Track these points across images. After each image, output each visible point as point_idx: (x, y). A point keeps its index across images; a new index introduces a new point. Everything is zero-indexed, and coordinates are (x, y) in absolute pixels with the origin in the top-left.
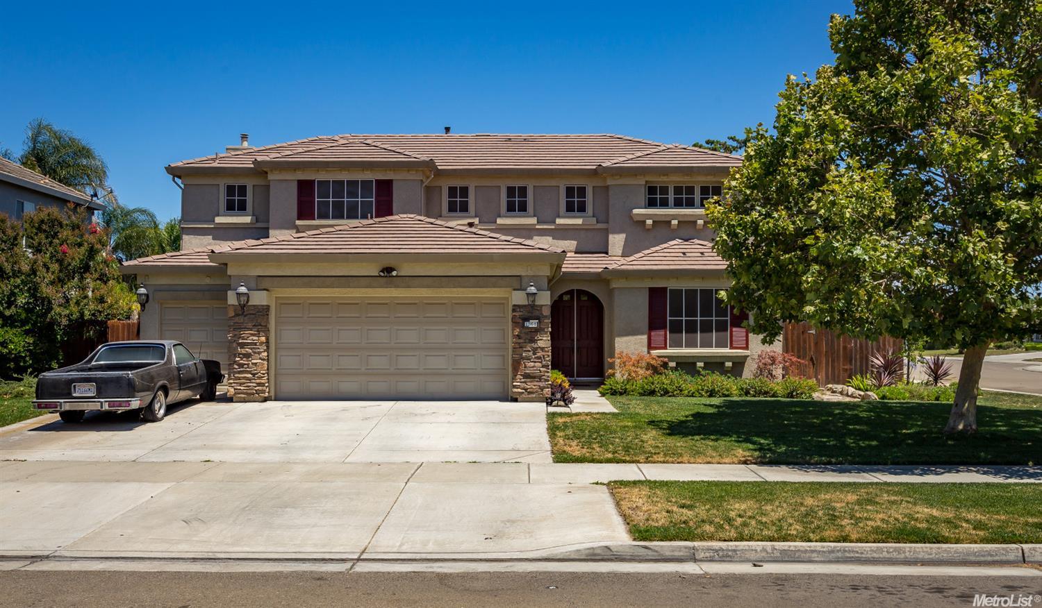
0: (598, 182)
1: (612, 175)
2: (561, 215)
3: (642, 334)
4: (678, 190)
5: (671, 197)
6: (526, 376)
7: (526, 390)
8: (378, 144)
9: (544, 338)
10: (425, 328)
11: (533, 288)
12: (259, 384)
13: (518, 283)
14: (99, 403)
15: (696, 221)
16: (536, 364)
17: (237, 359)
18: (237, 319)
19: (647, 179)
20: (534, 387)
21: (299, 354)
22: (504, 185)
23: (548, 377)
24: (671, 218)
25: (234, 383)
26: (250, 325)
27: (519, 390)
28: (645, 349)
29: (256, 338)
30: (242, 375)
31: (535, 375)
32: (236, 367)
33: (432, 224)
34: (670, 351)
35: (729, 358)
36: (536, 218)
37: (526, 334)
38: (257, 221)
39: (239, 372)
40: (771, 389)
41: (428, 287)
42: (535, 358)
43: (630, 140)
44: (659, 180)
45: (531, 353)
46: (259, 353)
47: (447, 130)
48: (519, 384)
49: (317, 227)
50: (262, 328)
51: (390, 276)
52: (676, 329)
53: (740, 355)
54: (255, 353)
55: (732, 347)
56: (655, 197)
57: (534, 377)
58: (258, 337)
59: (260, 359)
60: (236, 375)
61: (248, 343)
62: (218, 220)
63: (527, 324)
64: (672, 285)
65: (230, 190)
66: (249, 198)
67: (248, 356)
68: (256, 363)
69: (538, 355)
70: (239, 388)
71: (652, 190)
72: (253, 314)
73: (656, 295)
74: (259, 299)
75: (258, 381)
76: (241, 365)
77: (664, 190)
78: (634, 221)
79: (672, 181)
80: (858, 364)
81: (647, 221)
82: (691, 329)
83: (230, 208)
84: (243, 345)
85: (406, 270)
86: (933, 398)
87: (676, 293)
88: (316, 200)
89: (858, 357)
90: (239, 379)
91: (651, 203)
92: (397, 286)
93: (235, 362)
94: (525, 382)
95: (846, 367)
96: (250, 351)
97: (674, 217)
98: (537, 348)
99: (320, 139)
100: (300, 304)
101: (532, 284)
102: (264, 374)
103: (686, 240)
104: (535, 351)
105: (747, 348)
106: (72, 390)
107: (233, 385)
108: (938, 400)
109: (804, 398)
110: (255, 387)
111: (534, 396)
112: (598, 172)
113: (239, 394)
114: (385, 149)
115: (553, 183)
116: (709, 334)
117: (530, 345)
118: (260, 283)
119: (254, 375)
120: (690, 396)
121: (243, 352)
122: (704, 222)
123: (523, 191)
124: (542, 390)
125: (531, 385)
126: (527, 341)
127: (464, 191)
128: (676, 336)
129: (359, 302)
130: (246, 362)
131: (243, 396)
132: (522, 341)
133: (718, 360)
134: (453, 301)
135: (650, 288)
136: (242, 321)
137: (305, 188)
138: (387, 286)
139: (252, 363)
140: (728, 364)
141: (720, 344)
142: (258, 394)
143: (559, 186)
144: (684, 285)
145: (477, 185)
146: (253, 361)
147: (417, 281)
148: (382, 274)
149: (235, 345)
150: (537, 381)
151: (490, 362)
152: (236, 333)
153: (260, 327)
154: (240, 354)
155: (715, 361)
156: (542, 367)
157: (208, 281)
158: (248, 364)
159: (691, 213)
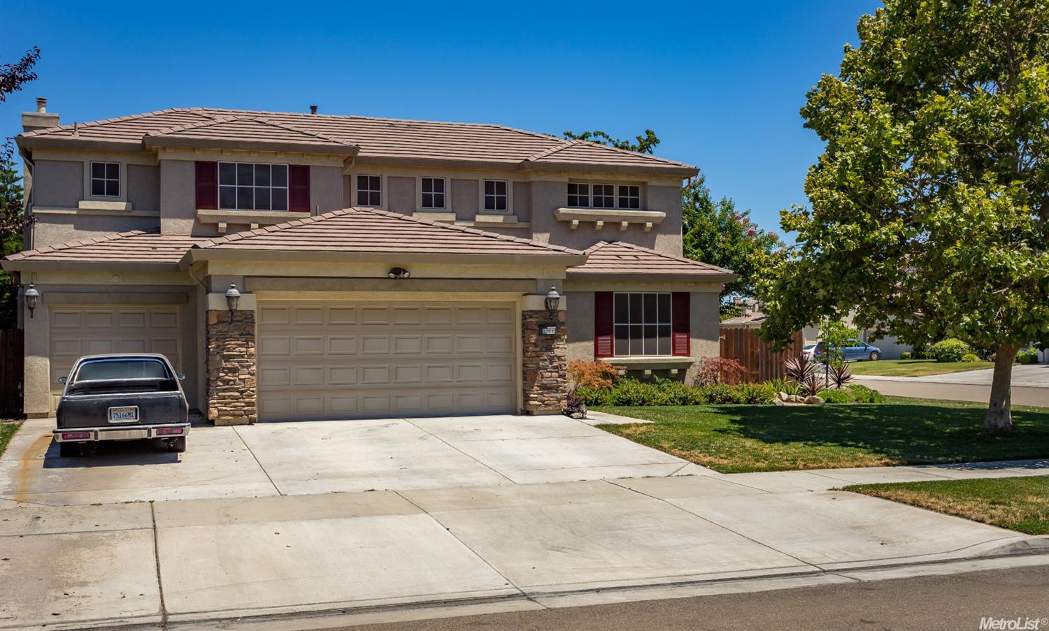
0: (519, 178)
1: (536, 171)
2: (480, 212)
3: (589, 340)
4: (597, 189)
5: (591, 196)
6: (544, 387)
7: (543, 402)
8: (277, 123)
9: (561, 346)
10: (427, 335)
11: (555, 292)
12: (248, 404)
13: (530, 286)
14: (146, 431)
15: (621, 223)
16: (553, 374)
17: (221, 374)
18: (220, 327)
19: (572, 177)
20: (551, 399)
21: (284, 367)
22: (419, 177)
23: (565, 388)
24: (596, 218)
25: (218, 403)
26: (236, 334)
27: (537, 403)
28: (592, 357)
29: (244, 349)
30: (228, 394)
31: (552, 386)
32: (220, 383)
33: (400, 219)
34: (617, 359)
35: (675, 365)
36: (455, 215)
37: (543, 341)
38: (133, 208)
39: (224, 390)
40: (735, 396)
41: (434, 290)
42: (552, 367)
43: (522, 133)
44: (579, 178)
45: (547, 362)
46: (248, 367)
47: (314, 109)
48: (536, 396)
49: (285, 220)
50: (248, 337)
51: (400, 278)
52: (622, 334)
53: (685, 361)
54: (243, 367)
55: (675, 354)
56: (576, 196)
57: (550, 388)
58: (246, 348)
59: (249, 374)
60: (220, 394)
61: (234, 355)
62: (84, 205)
63: (545, 331)
64: (617, 289)
65: (97, 169)
66: (123, 180)
67: (234, 370)
68: (245, 379)
69: (555, 364)
70: (224, 408)
71: (572, 188)
72: (240, 321)
73: (603, 299)
74: (247, 303)
75: (247, 400)
76: (227, 382)
77: (584, 189)
78: (557, 221)
79: (591, 180)
80: (764, 369)
81: (574, 221)
82: (636, 334)
83: (98, 190)
84: (227, 358)
85: (416, 271)
86: (868, 400)
87: (621, 297)
88: (219, 185)
89: (764, 362)
90: (224, 398)
91: (572, 203)
92: (406, 290)
93: (219, 378)
94: (542, 394)
95: (753, 373)
96: (237, 364)
97: (600, 217)
98: (554, 357)
99: (177, 112)
100: (285, 309)
101: (554, 288)
102: (253, 391)
103: (610, 242)
104: (551, 360)
105: (688, 354)
106: (109, 416)
107: (216, 405)
108: (873, 402)
109: (767, 404)
110: (244, 407)
111: (551, 408)
112: (523, 167)
113: (224, 415)
114: (289, 130)
115: (472, 176)
116: (654, 339)
117: (546, 353)
118: (247, 284)
119: (242, 393)
120: (664, 405)
121: (229, 366)
122: (629, 224)
123: (440, 184)
124: (559, 402)
125: (548, 397)
126: (544, 349)
127: (376, 182)
128: (622, 341)
129: (354, 307)
130: (232, 378)
131: (229, 418)
132: (537, 349)
133: (664, 368)
134: (457, 307)
135: (596, 293)
136: (226, 329)
137: (205, 171)
138: (396, 288)
139: (240, 379)
140: (675, 371)
141: (664, 351)
142: (247, 415)
143: (478, 181)
144: (629, 289)
145: (390, 175)
146: (241, 377)
147: (428, 283)
148: (392, 275)
149: (218, 357)
150: (554, 393)
151: (497, 372)
152: (220, 343)
153: (249, 336)
154: (224, 368)
155: (660, 368)
156: (559, 377)
157: (116, 281)
158: (234, 381)
159: (616, 214)
